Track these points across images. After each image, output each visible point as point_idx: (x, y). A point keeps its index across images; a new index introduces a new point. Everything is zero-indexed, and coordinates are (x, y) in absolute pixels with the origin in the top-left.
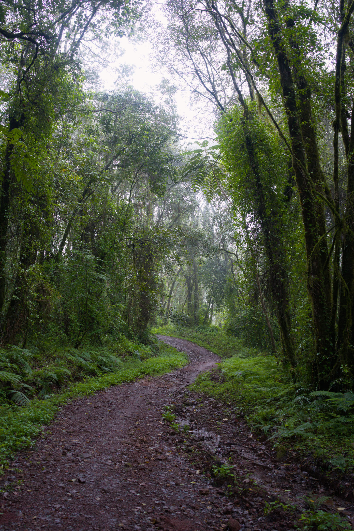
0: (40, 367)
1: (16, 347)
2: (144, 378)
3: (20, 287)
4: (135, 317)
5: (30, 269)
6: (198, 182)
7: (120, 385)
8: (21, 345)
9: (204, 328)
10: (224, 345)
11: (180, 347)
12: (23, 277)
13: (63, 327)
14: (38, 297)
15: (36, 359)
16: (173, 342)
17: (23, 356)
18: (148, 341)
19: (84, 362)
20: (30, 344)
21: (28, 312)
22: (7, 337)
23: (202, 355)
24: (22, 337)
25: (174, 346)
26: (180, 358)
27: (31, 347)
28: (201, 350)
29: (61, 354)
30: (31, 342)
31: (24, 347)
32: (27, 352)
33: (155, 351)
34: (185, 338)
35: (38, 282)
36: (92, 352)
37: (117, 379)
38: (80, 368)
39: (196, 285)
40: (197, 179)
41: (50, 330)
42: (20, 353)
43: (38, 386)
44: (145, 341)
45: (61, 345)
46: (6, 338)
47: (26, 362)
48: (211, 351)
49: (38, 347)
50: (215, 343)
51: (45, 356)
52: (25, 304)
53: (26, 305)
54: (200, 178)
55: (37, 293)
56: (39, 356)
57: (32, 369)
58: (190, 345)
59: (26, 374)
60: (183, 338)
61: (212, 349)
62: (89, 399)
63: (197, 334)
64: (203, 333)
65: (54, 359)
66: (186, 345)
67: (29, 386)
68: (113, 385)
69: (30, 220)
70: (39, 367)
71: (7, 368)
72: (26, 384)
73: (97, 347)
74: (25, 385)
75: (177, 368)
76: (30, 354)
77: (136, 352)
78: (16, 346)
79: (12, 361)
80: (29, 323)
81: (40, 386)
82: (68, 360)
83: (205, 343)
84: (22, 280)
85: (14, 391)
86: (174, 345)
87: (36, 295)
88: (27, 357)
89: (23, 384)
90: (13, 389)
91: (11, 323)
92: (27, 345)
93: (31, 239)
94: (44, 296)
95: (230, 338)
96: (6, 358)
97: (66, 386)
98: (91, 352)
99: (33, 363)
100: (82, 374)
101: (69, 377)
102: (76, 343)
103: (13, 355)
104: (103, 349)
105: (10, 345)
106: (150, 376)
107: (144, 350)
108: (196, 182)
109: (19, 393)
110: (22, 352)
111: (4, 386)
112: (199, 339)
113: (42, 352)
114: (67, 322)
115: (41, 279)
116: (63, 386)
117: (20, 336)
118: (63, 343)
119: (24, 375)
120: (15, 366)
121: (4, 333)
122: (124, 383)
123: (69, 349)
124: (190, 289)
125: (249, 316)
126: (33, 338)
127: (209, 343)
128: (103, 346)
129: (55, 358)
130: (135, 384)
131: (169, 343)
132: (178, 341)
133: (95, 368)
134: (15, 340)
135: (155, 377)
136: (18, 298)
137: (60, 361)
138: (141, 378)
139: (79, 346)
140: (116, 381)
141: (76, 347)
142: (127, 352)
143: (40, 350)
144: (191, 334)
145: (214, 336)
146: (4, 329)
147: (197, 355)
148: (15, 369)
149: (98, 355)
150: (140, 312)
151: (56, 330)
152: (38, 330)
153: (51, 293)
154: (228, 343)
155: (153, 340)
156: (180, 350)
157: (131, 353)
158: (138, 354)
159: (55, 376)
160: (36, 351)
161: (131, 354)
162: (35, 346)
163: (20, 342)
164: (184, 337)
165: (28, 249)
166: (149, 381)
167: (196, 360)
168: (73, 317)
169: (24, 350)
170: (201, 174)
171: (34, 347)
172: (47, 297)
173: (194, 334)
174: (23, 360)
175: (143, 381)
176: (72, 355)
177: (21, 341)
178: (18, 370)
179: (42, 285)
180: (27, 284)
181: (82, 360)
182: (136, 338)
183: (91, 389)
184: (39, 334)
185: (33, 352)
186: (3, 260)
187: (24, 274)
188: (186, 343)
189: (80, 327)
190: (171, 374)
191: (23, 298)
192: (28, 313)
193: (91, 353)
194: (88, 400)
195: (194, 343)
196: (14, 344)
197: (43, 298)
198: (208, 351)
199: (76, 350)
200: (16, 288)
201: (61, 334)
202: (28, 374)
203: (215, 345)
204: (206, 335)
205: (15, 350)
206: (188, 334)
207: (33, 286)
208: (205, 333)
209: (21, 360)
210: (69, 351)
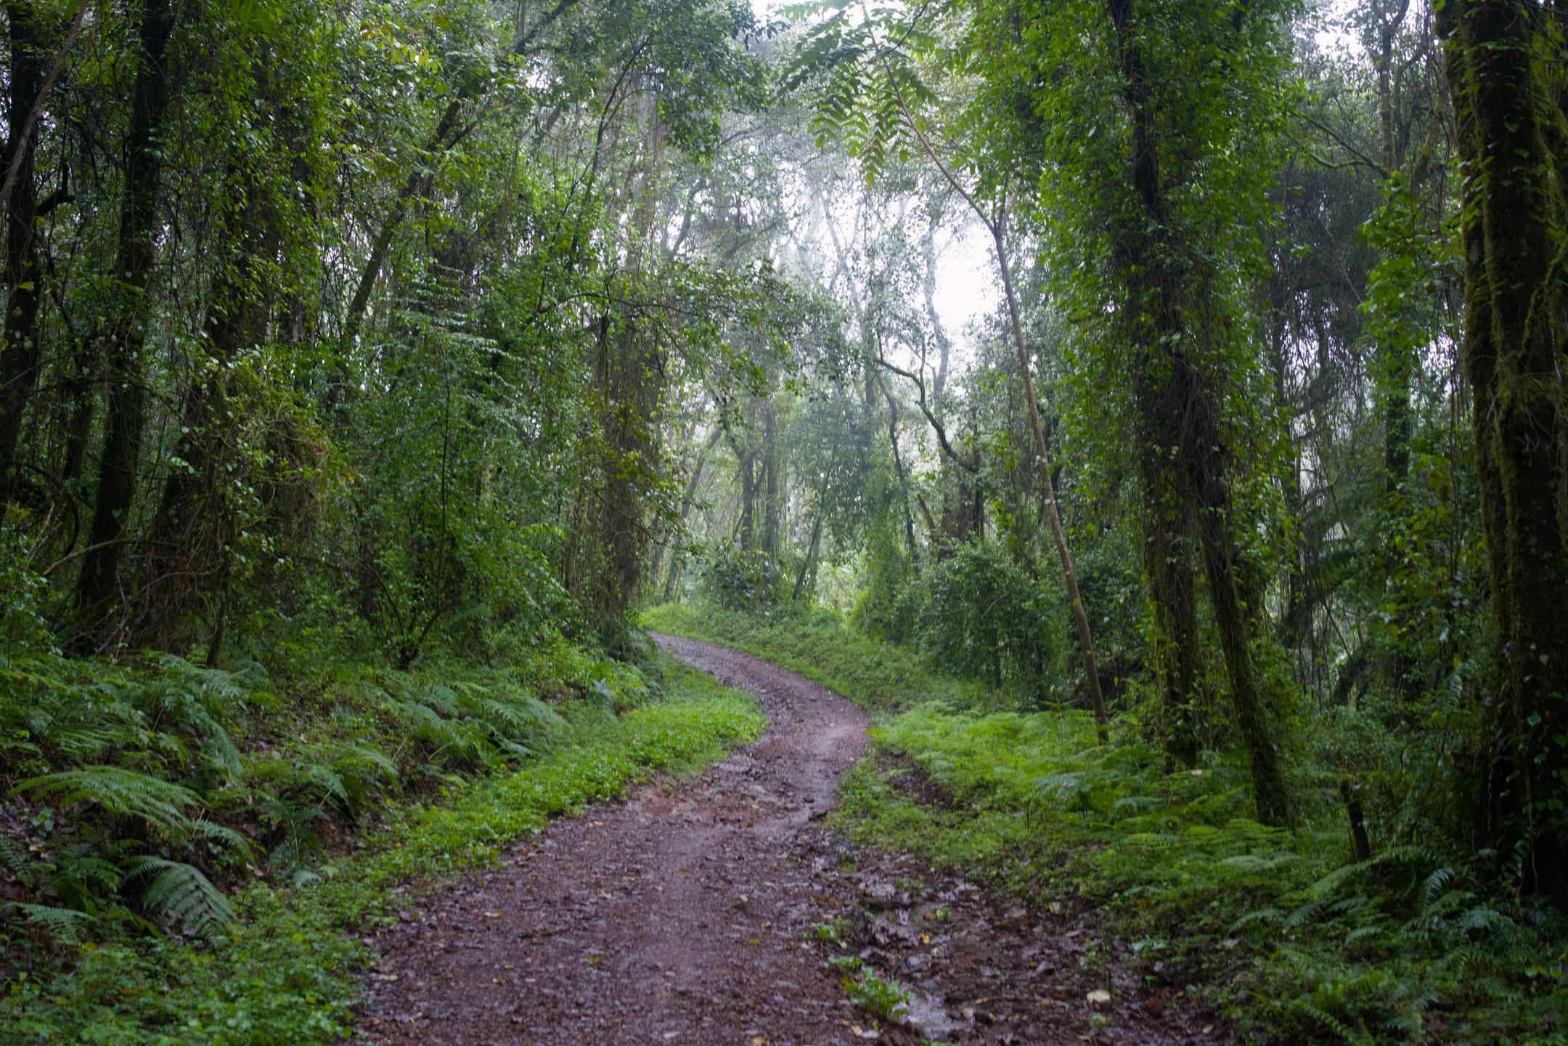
0: (274, 738)
1: (175, 661)
2: (650, 783)
3: (201, 425)
4: (594, 572)
5: (242, 361)
6: (832, 113)
7: (578, 810)
8: (201, 652)
9: (795, 614)
10: (868, 668)
11: (726, 673)
12: (213, 388)
13: (352, 594)
14: (271, 468)
15: (257, 708)
16: (699, 655)
17: (205, 700)
18: (629, 649)
19: (438, 723)
20: (237, 652)
21: (231, 524)
22: (147, 620)
23: (801, 700)
24: (204, 620)
25: (706, 668)
26: (740, 709)
27: (238, 664)
28: (796, 684)
29: (349, 691)
30: (239, 643)
31: (211, 662)
32: (223, 684)
33: (654, 684)
34: (736, 645)
35: (273, 413)
36: (462, 686)
37: (566, 792)
38: (424, 745)
39: (772, 480)
40: (830, 101)
41: (308, 602)
42: (193, 685)
43: (268, 826)
44: (620, 651)
45: (350, 659)
46: (141, 627)
47: (216, 726)
48: (828, 688)
49: (267, 663)
50: (836, 660)
51: (293, 697)
52: (220, 491)
53: (223, 497)
54: (841, 99)
55: (267, 452)
56: (268, 698)
57: (242, 750)
58: (754, 666)
59: (214, 772)
60: (729, 643)
61: (828, 681)
62: (487, 889)
63: (776, 631)
64: (793, 630)
65: (326, 709)
66: (743, 667)
67: (227, 833)
68: (555, 814)
69: (247, 178)
70: (269, 742)
71: (137, 748)
72: (214, 821)
73: (471, 666)
74: (211, 829)
75: (738, 742)
76: (236, 691)
77: (600, 687)
78: (177, 659)
79: (161, 718)
80: (233, 569)
81: (274, 823)
82: (377, 711)
83: (804, 662)
84: (209, 401)
85: (158, 862)
86: (703, 665)
87: (261, 458)
88: (225, 700)
89: (198, 824)
90: (154, 851)
91: (161, 567)
92: (223, 654)
93: (248, 246)
94: (293, 465)
95: (883, 649)
96: (136, 707)
97: (376, 818)
98: (458, 683)
99: (245, 723)
100: (433, 769)
101: (385, 780)
102: (403, 652)
103: (163, 693)
104: (495, 673)
105: (151, 654)
106: (665, 774)
107: (622, 678)
108: (826, 110)
109: (181, 871)
110: (201, 683)
111: (115, 838)
112: (782, 647)
113: (282, 681)
114: (372, 577)
115: (284, 404)
116: (364, 820)
117: (199, 621)
118: (354, 649)
119: (204, 780)
120: (169, 741)
121: (135, 605)
122: (589, 803)
123: (379, 672)
124: (750, 490)
125: (968, 575)
126: (246, 630)
127: (817, 662)
128: (493, 662)
129: (332, 704)
130: (630, 806)
131: (688, 660)
132: (716, 652)
133: (478, 746)
134: (176, 635)
135: (683, 777)
136: (191, 470)
137: (352, 719)
138: (640, 784)
139: (415, 662)
140: (566, 799)
141: (403, 665)
142: (568, 684)
143: (272, 673)
144: (753, 632)
145: (832, 639)
146: (135, 590)
147: (784, 700)
148: (168, 753)
149: (482, 695)
150: (607, 554)
151: (329, 605)
152: (266, 601)
153: (323, 458)
154: (879, 664)
155: (645, 647)
156: (727, 682)
157: (580, 689)
158: (605, 692)
159: (335, 784)
160: (258, 678)
161: (583, 693)
162: (255, 659)
163: (196, 641)
164: (732, 639)
165: (235, 290)
166: (667, 794)
167: (785, 717)
168: (391, 557)
169: (209, 673)
170: (844, 84)
171: (250, 662)
172: (306, 471)
173: (766, 633)
174: (204, 714)
175: (648, 793)
176: (392, 696)
177: (201, 638)
178: (183, 755)
179: (284, 425)
180: (226, 417)
181: (430, 714)
182: (594, 641)
183: (483, 837)
184: (270, 617)
185: (247, 681)
186: (136, 322)
187: (216, 375)
188: (740, 659)
189: (415, 597)
190: (732, 768)
191: (212, 468)
192: (230, 526)
193: (455, 688)
194: (480, 896)
195: (769, 660)
196: (174, 651)
197: (288, 473)
198: (818, 687)
199: (403, 674)
200: (186, 430)
201: (348, 618)
202: (226, 772)
203: (837, 670)
204: (805, 636)
205: (174, 675)
206: (745, 631)
207: (252, 423)
208: (801, 630)
209: (198, 715)
210: (378, 681)
